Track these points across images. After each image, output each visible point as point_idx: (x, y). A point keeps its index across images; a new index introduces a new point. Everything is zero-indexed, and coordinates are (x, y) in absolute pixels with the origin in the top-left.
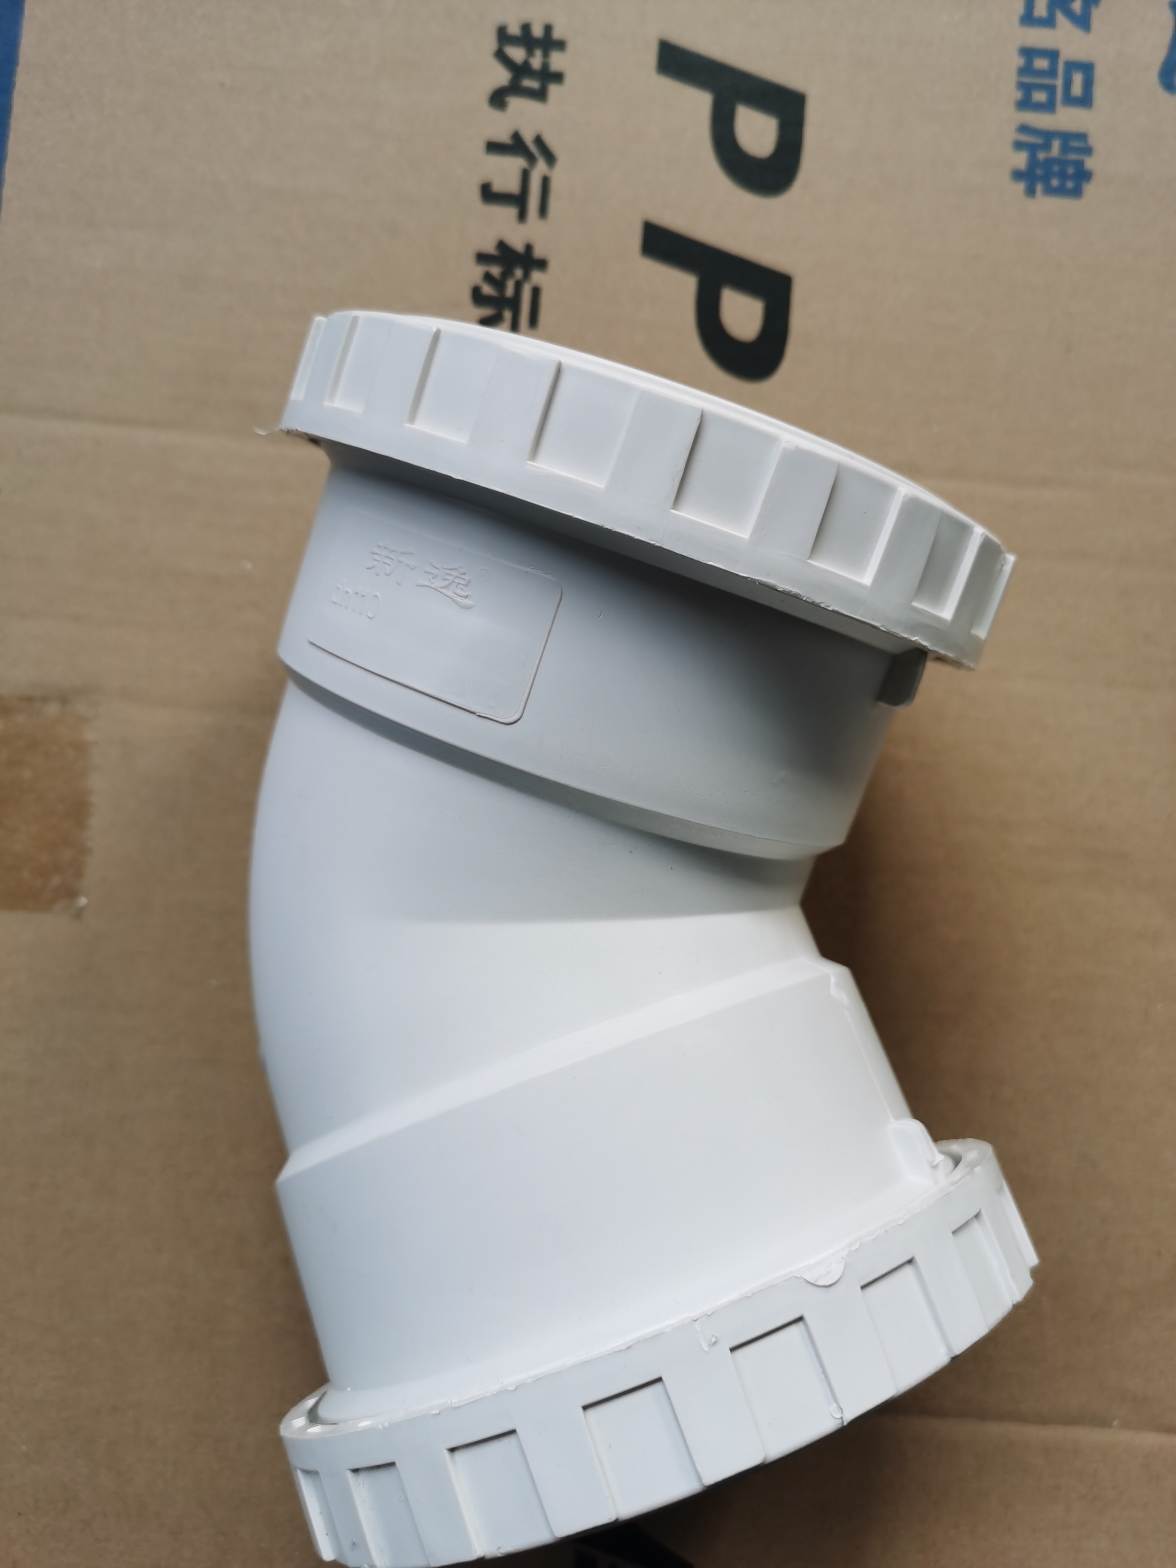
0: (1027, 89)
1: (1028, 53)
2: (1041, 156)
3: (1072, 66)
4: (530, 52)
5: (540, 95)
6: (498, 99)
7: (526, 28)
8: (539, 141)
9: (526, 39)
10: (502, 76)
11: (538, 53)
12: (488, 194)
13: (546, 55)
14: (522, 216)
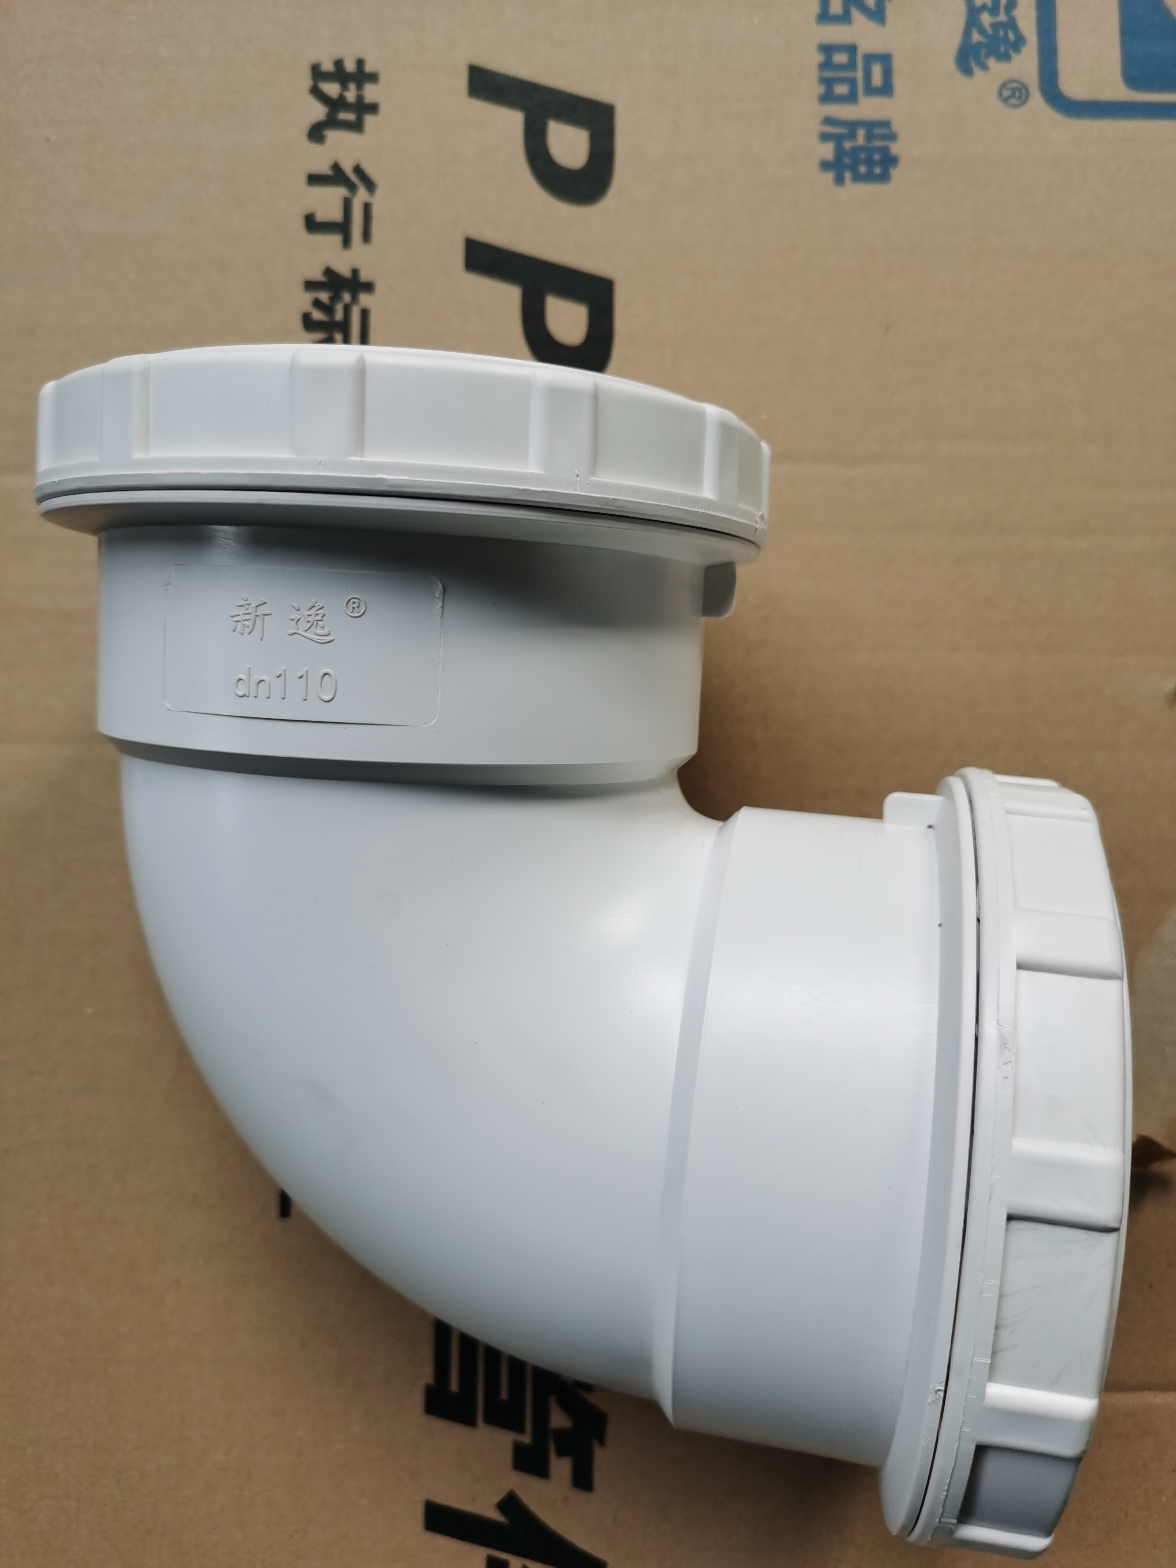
0: (828, 83)
1: (827, 49)
2: (848, 145)
3: (870, 59)
4: (344, 87)
5: (357, 126)
6: (316, 133)
7: (339, 63)
8: (358, 170)
9: (340, 74)
10: (319, 112)
11: (352, 87)
12: (312, 224)
13: (360, 87)
14: (347, 243)
